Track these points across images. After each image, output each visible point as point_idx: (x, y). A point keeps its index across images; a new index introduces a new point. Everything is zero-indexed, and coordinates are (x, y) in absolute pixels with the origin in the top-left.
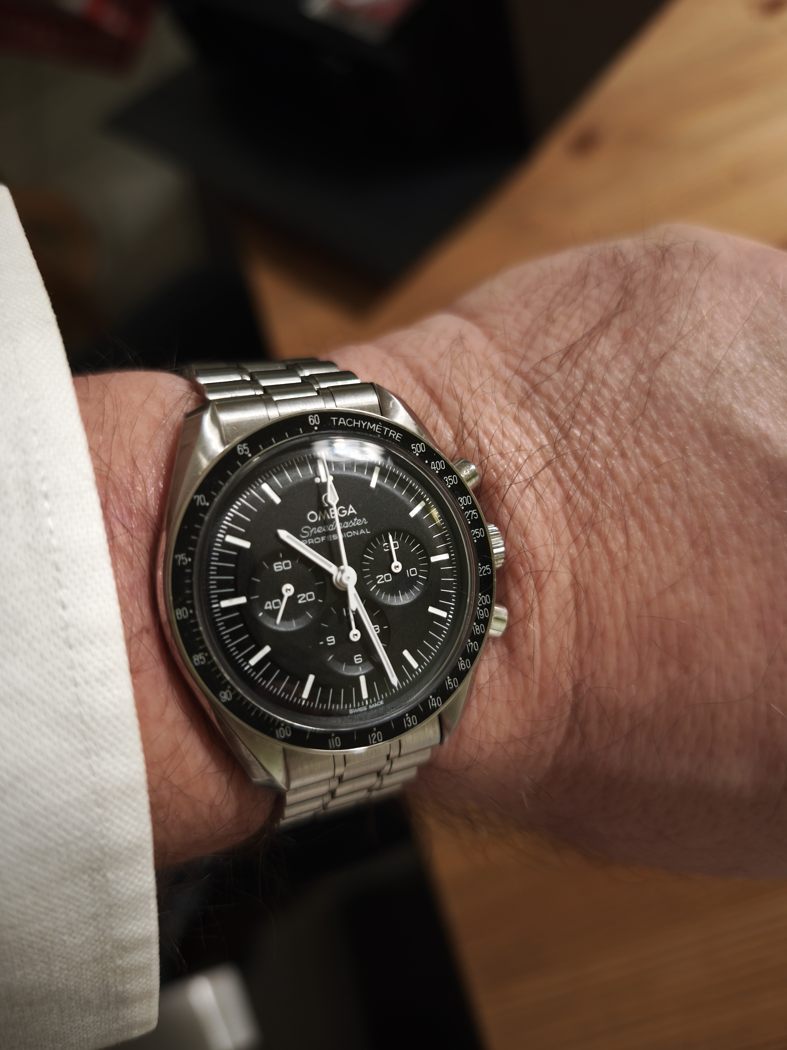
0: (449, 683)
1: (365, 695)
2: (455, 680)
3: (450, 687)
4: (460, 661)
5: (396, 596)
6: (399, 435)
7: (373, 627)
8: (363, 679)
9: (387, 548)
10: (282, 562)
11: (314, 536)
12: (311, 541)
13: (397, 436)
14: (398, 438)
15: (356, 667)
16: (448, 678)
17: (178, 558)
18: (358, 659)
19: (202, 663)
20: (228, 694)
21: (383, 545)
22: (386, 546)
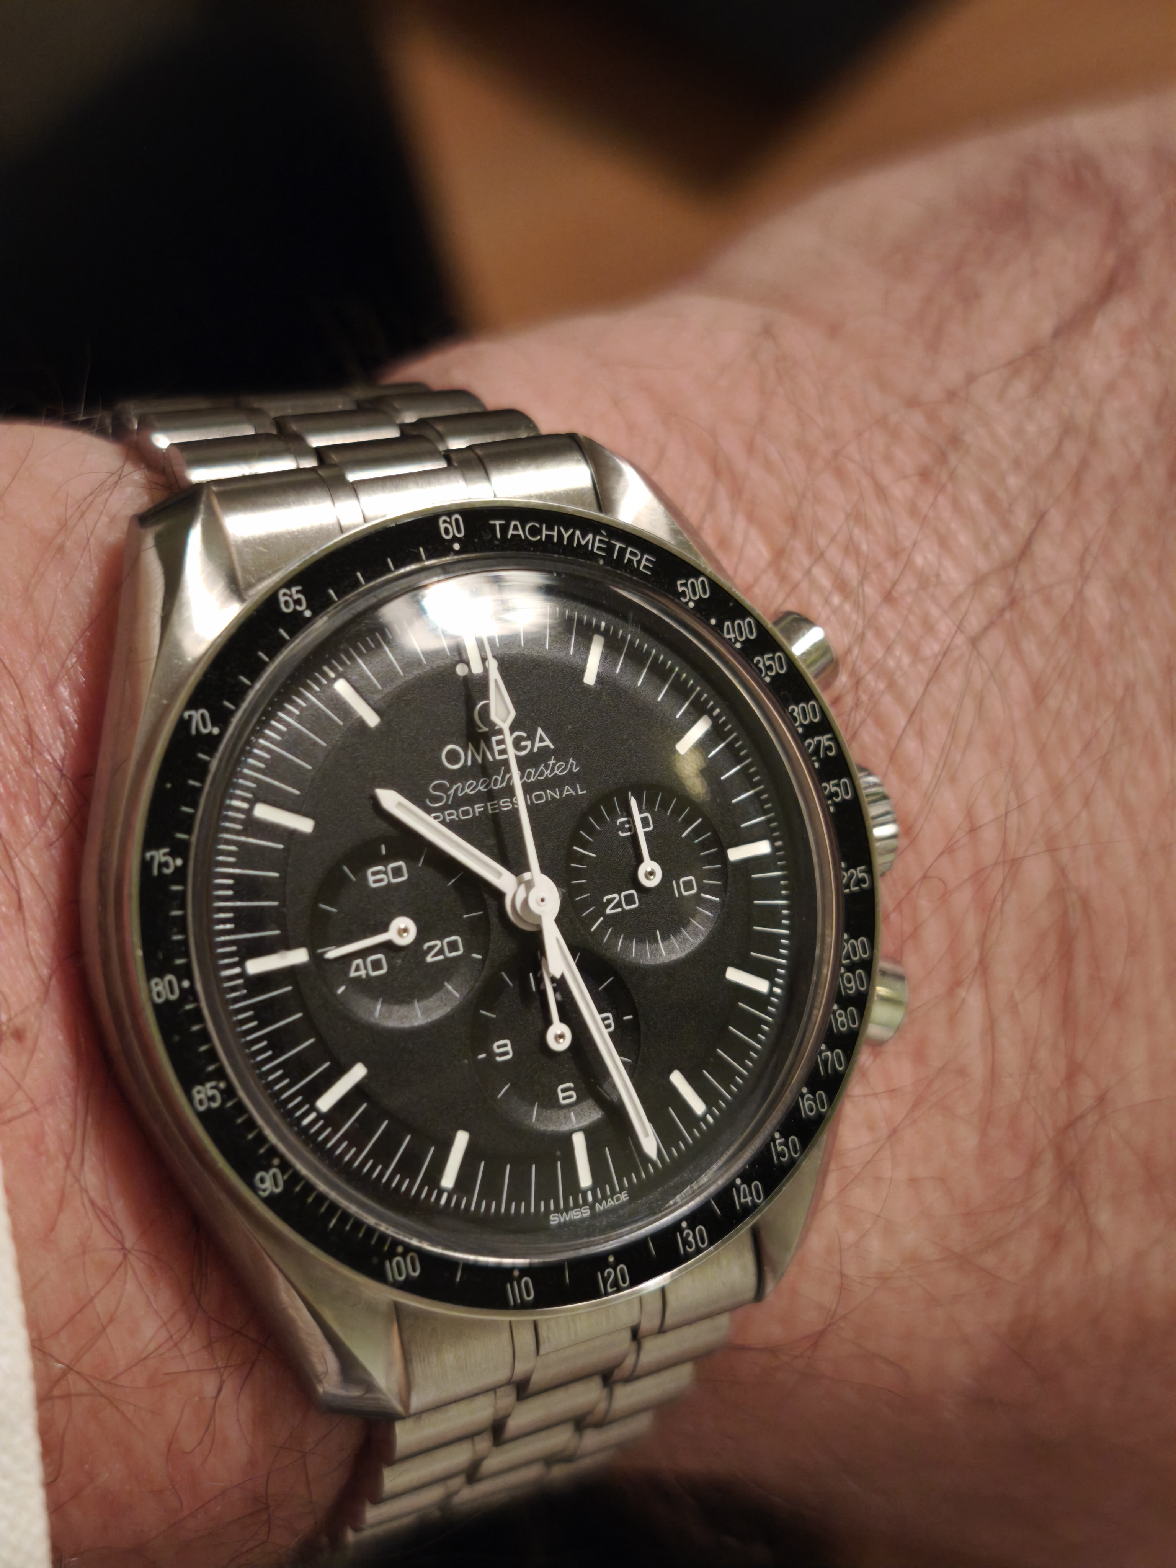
0: (779, 1148)
1: (585, 1179)
2: (793, 1141)
3: (782, 1159)
4: (802, 1096)
5: (649, 943)
6: (647, 560)
7: (599, 1017)
8: (579, 1141)
9: (626, 829)
10: (386, 867)
11: (458, 802)
12: (452, 815)
13: (643, 562)
14: (645, 567)
15: (561, 1113)
16: (777, 1135)
17: (152, 858)
18: (566, 1093)
19: (215, 1105)
20: (274, 1176)
21: (616, 822)
22: (623, 823)
